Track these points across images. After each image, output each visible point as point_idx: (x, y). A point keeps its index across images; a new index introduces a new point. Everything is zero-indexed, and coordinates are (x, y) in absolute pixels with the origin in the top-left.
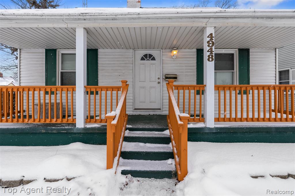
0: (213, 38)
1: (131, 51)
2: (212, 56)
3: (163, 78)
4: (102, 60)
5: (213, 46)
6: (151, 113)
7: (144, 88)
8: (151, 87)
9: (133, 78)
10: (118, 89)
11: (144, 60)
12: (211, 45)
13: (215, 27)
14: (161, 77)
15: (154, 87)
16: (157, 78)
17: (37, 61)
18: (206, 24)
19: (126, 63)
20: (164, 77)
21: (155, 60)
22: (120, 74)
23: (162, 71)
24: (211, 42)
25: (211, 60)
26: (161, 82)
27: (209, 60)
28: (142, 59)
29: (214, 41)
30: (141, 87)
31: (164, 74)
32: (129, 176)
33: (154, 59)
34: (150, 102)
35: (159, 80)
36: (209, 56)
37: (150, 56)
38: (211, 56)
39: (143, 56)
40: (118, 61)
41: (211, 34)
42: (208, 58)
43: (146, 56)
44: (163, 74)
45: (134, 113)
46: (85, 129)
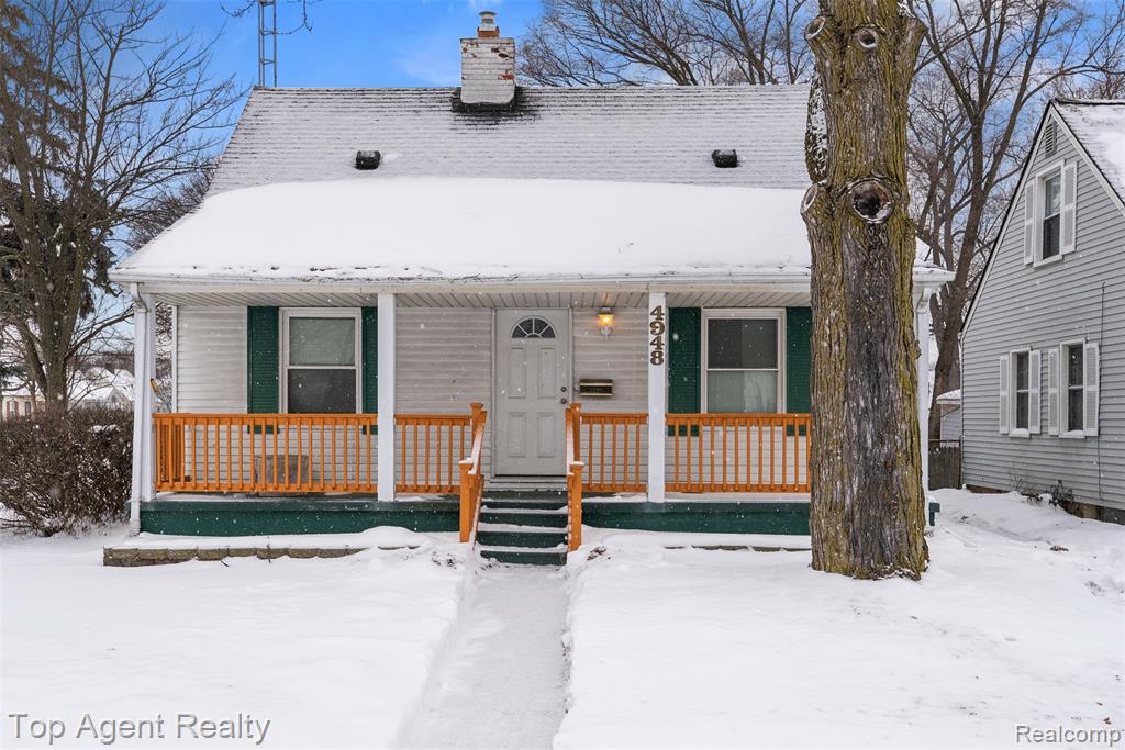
0: (663, 317)
1: (487, 312)
2: (661, 354)
3: (574, 388)
4: (405, 337)
5: (661, 332)
6: (543, 486)
7: (521, 415)
8: (542, 415)
9: (491, 388)
10: (464, 420)
11: (523, 335)
12: (658, 331)
13: (667, 294)
14: (571, 385)
15: (548, 415)
16: (559, 390)
17: (224, 340)
18: (647, 288)
19: (471, 348)
20: (577, 388)
21: (554, 336)
22: (454, 378)
23: (573, 369)
24: (657, 325)
25: (657, 361)
26: (571, 398)
27: (653, 362)
28: (517, 334)
29: (663, 322)
30: (513, 415)
31: (578, 379)
32: (493, 560)
33: (550, 334)
34: (539, 457)
35: (564, 395)
36: (653, 354)
37: (541, 324)
38: (657, 355)
39: (521, 324)
40: (448, 340)
41: (659, 308)
42: (651, 357)
43: (527, 325)
44: (574, 378)
45: (494, 485)
46: (396, 504)
